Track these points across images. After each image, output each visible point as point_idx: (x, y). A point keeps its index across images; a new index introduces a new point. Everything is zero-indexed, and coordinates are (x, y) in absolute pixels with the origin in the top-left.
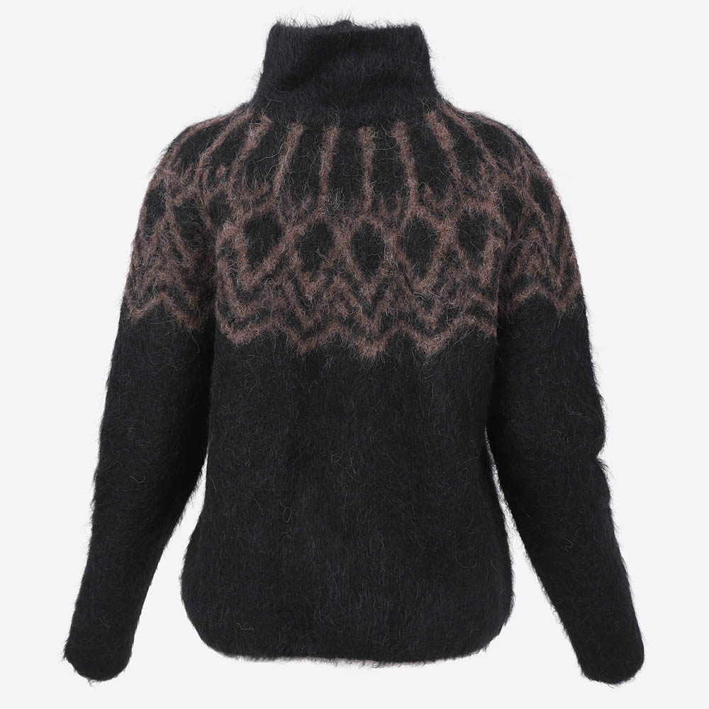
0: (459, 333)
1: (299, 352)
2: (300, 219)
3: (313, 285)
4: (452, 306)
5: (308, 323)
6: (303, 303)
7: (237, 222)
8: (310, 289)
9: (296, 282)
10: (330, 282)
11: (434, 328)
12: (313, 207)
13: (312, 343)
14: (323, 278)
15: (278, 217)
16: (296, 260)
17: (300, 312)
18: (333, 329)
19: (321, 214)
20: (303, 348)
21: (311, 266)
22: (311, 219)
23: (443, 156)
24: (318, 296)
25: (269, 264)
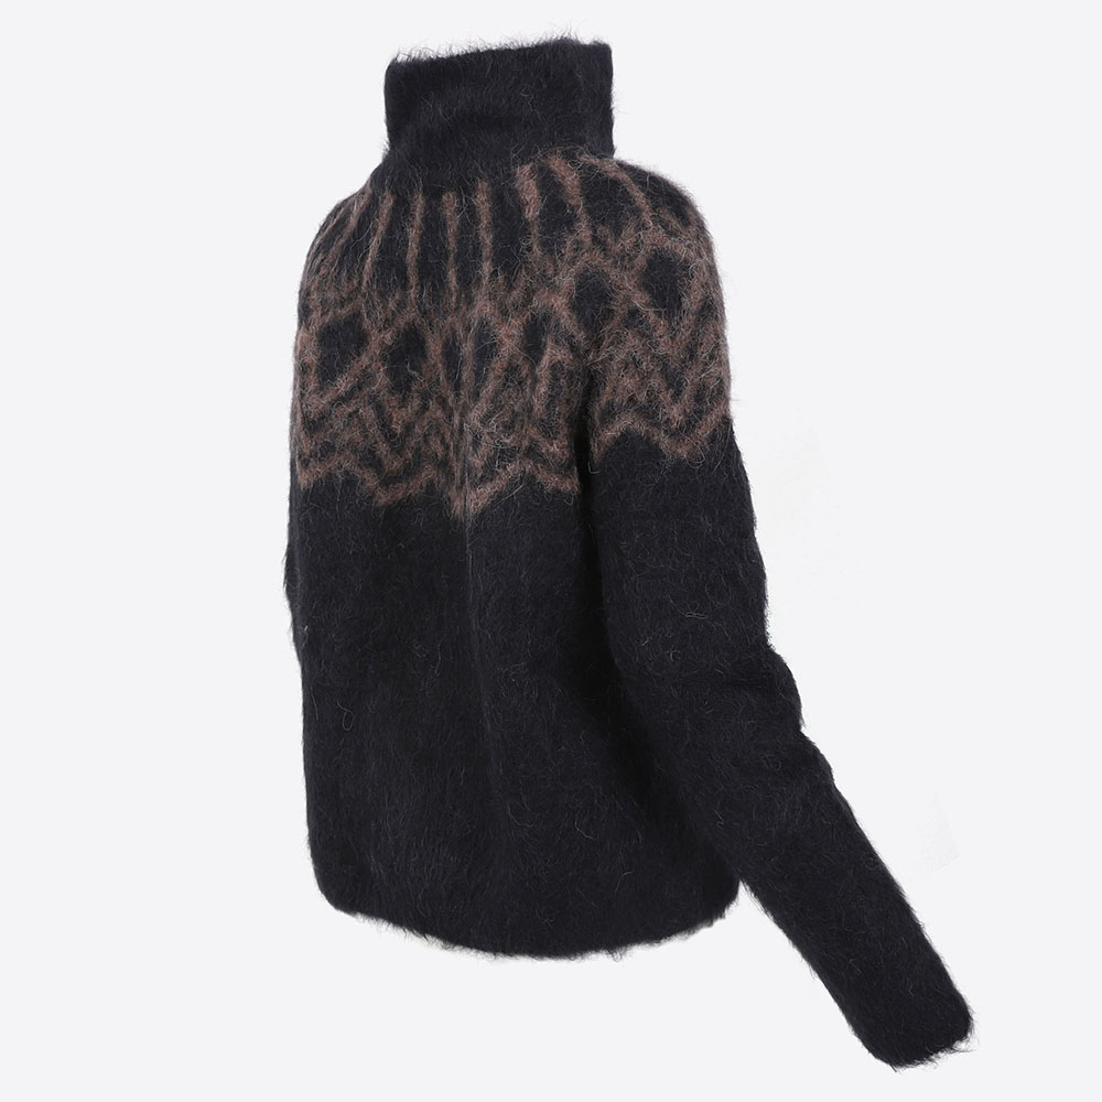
0: (512, 484)
1: (377, 502)
2: (388, 323)
3: (403, 413)
4: (506, 444)
5: (394, 464)
6: (389, 436)
7: (312, 328)
8: (399, 418)
9: (379, 408)
10: (425, 408)
11: (479, 475)
12: (401, 305)
13: (400, 492)
14: (416, 403)
15: (362, 320)
16: (381, 379)
17: (383, 449)
18: (428, 473)
19: (411, 314)
20: (383, 498)
21: (401, 386)
22: (401, 323)
23: (525, 229)
24: (408, 428)
25: (343, 384)
